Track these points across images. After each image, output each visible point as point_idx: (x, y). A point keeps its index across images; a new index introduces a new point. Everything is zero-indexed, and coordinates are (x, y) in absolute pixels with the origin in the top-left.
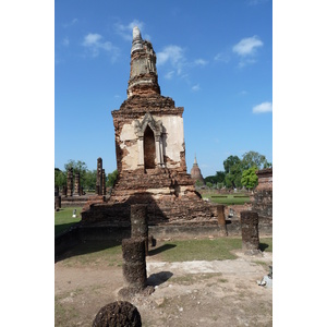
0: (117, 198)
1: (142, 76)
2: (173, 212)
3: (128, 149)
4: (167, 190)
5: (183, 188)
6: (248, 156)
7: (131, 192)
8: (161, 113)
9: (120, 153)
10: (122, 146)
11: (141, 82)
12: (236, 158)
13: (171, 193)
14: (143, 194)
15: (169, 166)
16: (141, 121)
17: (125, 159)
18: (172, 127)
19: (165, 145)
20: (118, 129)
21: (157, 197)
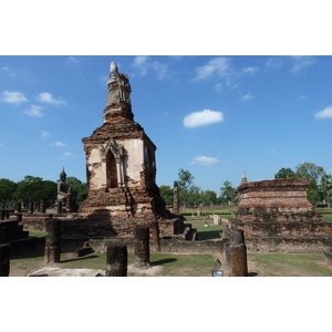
0: (83, 214)
1: (113, 105)
2: (122, 227)
3: (95, 171)
4: (123, 207)
5: (140, 206)
6: (303, 168)
7: (94, 209)
8: (123, 138)
9: (89, 174)
10: (90, 168)
11: (112, 110)
12: (289, 170)
13: (127, 210)
14: (103, 210)
15: (130, 185)
16: (105, 145)
17: (93, 180)
18: (134, 149)
19: (125, 167)
20: (88, 153)
21: (113, 214)
